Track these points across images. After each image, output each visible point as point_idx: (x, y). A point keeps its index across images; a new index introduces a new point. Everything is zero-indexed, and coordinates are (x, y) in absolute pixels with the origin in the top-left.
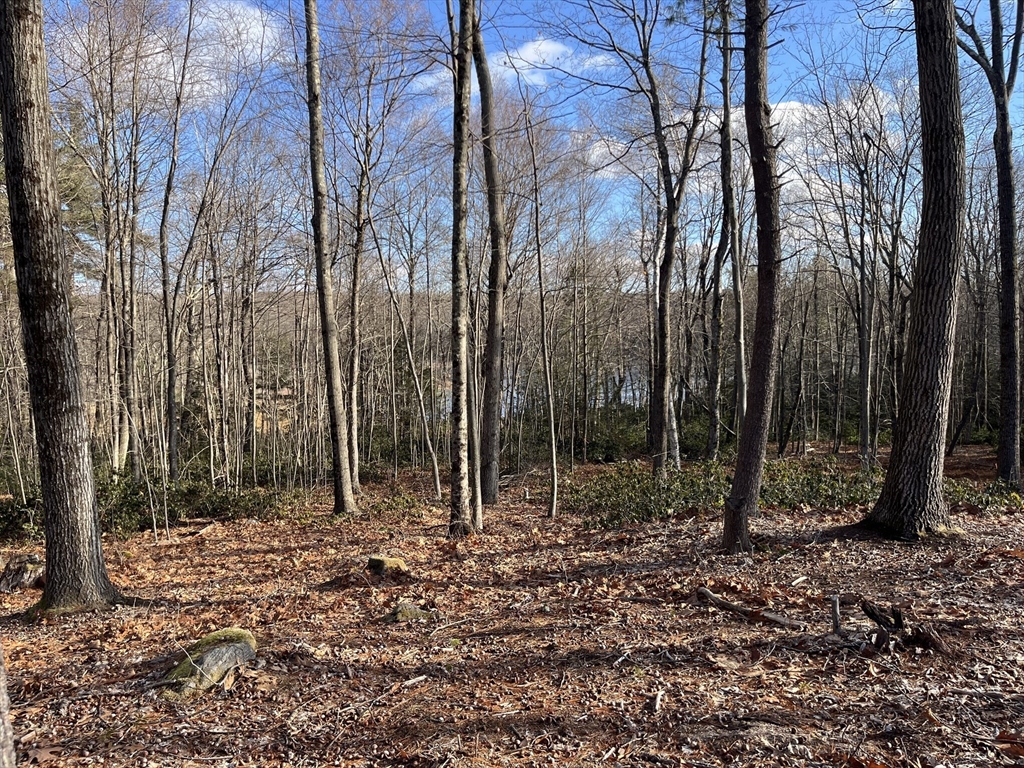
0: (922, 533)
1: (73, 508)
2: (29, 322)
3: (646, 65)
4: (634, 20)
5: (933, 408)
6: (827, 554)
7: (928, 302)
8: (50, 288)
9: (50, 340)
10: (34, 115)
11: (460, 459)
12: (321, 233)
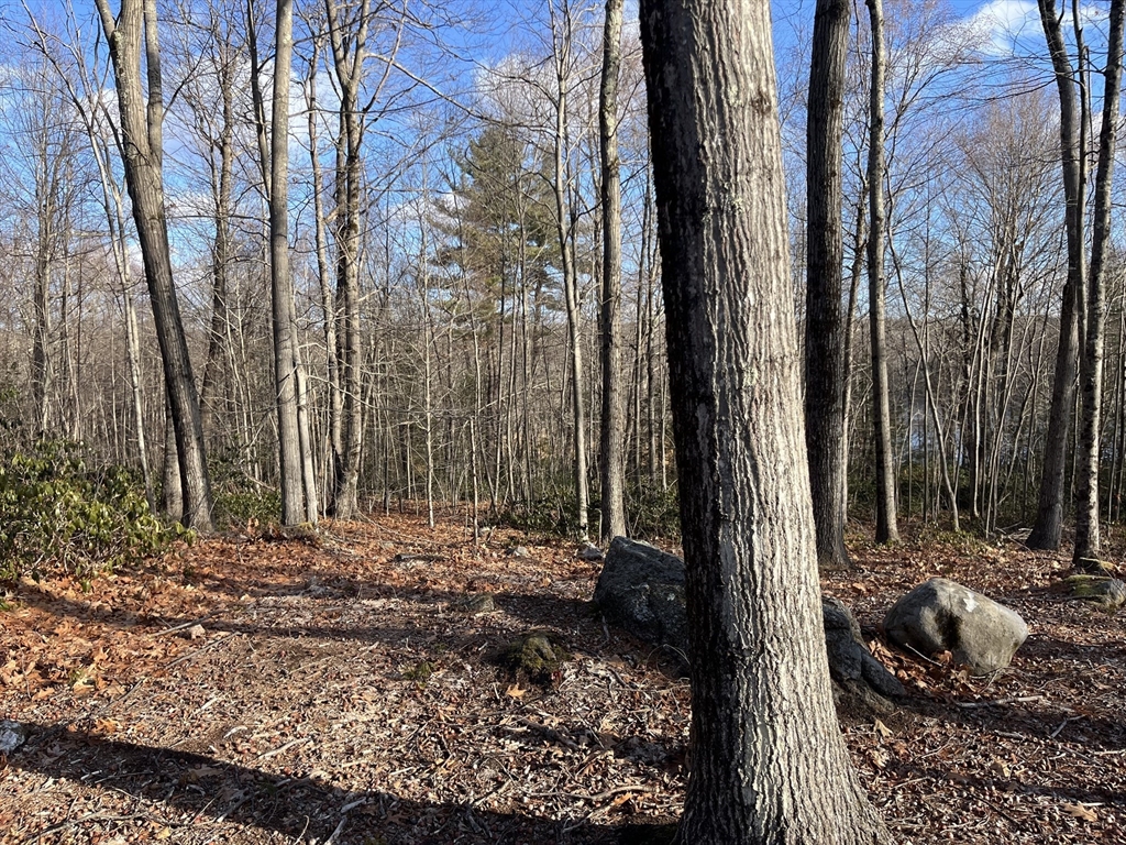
2: (816, 341)
8: (834, 315)
10: (835, 181)
11: (1089, 487)
12: (877, 258)
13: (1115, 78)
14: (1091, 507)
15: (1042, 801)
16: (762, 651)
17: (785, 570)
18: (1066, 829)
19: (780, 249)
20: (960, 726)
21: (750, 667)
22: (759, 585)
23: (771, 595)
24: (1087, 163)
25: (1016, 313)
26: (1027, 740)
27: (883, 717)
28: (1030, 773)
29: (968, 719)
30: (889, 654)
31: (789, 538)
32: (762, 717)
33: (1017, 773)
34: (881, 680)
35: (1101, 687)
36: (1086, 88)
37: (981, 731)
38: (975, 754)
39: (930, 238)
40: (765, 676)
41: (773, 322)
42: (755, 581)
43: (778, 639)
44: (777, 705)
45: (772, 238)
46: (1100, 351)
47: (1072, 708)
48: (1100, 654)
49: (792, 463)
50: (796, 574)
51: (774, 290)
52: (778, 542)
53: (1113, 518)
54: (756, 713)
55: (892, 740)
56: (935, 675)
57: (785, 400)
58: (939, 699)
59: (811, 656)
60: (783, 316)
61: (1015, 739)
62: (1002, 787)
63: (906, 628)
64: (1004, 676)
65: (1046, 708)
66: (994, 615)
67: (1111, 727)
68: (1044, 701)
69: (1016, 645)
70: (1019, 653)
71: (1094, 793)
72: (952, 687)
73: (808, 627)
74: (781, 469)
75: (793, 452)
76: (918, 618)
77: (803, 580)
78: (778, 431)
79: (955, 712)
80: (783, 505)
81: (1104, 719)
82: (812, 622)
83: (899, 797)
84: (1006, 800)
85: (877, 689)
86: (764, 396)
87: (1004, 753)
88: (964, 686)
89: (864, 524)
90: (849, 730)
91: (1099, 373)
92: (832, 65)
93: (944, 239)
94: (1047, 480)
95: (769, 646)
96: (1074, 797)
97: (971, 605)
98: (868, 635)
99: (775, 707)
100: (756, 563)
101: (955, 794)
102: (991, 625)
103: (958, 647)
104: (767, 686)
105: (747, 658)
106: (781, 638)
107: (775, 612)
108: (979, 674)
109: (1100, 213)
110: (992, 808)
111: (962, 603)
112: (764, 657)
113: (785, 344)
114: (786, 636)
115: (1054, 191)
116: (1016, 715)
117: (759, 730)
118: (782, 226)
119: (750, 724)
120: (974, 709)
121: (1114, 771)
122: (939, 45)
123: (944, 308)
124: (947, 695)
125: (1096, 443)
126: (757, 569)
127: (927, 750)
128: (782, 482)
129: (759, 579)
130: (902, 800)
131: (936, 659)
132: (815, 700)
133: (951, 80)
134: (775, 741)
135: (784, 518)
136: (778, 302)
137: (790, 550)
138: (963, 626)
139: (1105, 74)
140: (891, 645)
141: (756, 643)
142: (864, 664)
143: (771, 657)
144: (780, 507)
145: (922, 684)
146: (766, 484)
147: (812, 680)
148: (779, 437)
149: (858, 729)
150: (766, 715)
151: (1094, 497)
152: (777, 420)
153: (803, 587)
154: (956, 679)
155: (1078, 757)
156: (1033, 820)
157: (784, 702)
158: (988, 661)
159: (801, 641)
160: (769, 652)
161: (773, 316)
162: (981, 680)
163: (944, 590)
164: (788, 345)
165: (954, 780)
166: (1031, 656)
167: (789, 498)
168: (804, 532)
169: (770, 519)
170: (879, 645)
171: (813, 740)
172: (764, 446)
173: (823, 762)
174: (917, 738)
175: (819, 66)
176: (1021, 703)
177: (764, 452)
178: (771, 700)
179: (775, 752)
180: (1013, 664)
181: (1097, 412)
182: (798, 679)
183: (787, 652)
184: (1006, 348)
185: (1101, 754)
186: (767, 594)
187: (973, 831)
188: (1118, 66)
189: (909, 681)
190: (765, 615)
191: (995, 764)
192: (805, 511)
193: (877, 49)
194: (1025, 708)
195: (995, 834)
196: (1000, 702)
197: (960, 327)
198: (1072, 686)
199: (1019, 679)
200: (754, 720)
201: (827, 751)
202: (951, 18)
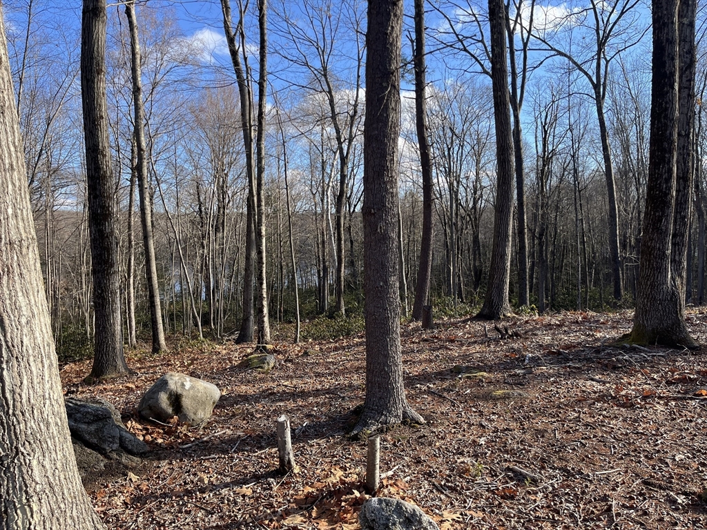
0: (502, 317)
1: (114, 324)
2: (97, 227)
3: (325, 76)
4: (318, 49)
5: (504, 263)
6: (467, 326)
7: (501, 219)
8: (109, 210)
9: (107, 237)
10: (104, 123)
11: (263, 306)
12: (143, 175)
13: (263, 87)
14: (264, 316)
15: (224, 491)
16: (17, 454)
17: (31, 392)
18: (236, 503)
19: (14, 163)
20: (181, 460)
21: (9, 467)
22: (11, 407)
23: (22, 412)
24: (252, 131)
25: (227, 211)
26: (218, 458)
27: (133, 469)
28: (219, 477)
29: (186, 455)
30: (140, 427)
31: (33, 369)
32: (20, 502)
33: (212, 479)
34: (133, 446)
35: (258, 416)
36: (250, 90)
37: (193, 460)
38: (189, 475)
39: (178, 165)
40: (21, 471)
41: (10, 216)
42: (7, 405)
43: (29, 442)
44: (32, 490)
45: (7, 155)
46: (264, 233)
47: (243, 432)
48: (260, 398)
49: (33, 316)
50: (41, 393)
51: (10, 192)
52: (24, 373)
53: (280, 320)
54: (15, 500)
55: (139, 482)
56: (169, 432)
57: (24, 271)
58: (171, 446)
59: (58, 448)
60: (19, 212)
61: (212, 459)
62: (202, 491)
63: (150, 408)
64: (209, 423)
65: (229, 436)
66: (201, 388)
67: (262, 437)
68: (229, 432)
69: (214, 403)
70: (217, 407)
71: (251, 478)
72: (178, 437)
73: (53, 429)
74: (23, 320)
75: (34, 308)
76: (157, 399)
77: (47, 396)
78: (20, 294)
79: (179, 452)
80: (27, 346)
81: (259, 434)
82: (57, 424)
83: (140, 519)
84: (204, 498)
85: (130, 452)
86: (6, 270)
87: (206, 469)
88: (185, 435)
89: (146, 343)
90: (110, 485)
91: (264, 244)
92: (96, 46)
93: (186, 166)
94: (246, 302)
95: (22, 449)
96: (241, 483)
97: (188, 385)
98: (126, 417)
99: (30, 491)
100: (7, 391)
101: (175, 504)
102: (199, 395)
103: (181, 412)
104: (23, 478)
105: (5, 462)
106: (32, 442)
107: (26, 424)
108: (193, 426)
109: (260, 160)
110: (196, 506)
111: (183, 385)
112: (19, 457)
113: (22, 231)
114: (35, 439)
115: (241, 146)
116: (213, 444)
117: (19, 511)
118: (15, 147)
119: (11, 509)
120: (191, 447)
121: (262, 462)
122: (175, 50)
123: (189, 207)
124: (175, 443)
125: (265, 282)
126: (8, 395)
127: (160, 482)
128: (25, 331)
129: (11, 403)
130: (142, 520)
131: (169, 423)
132: (62, 477)
133: (182, 72)
134: (32, 516)
135: (29, 356)
136: (14, 201)
137: (35, 378)
138: (183, 399)
139: (258, 83)
140: (142, 421)
141: (12, 450)
142: (121, 438)
143: (24, 456)
144: (24, 348)
145: (160, 441)
146: (11, 333)
147: (59, 465)
148: (21, 298)
149: (117, 482)
150: (24, 498)
151: (266, 310)
152: (18, 286)
153: (48, 402)
154: (181, 432)
155: (245, 459)
156: (219, 506)
157: (38, 486)
158: (199, 416)
159: (48, 440)
160: (23, 454)
161: (10, 211)
162: (195, 429)
163: (172, 379)
164: (25, 232)
165: (175, 495)
166: (224, 407)
167: (32, 341)
168: (46, 363)
169: (17, 358)
170: (134, 423)
171: (62, 506)
172: (8, 306)
173: (72, 517)
174: (155, 476)
175: (87, 45)
176: (217, 437)
177: (9, 310)
178: (26, 487)
179: (33, 523)
180: (214, 414)
181: (264, 265)
182: (48, 467)
183: (37, 450)
184: (223, 232)
185: (256, 454)
186: (18, 412)
187: (184, 524)
188: (264, 81)
189: (152, 441)
190: (17, 427)
191: (200, 477)
192: (47, 348)
193: (134, 43)
194: (219, 438)
195: (196, 522)
196: (205, 439)
197: (198, 219)
198: (244, 419)
199: (217, 422)
200: (15, 505)
201: (74, 509)
202: (180, 35)
